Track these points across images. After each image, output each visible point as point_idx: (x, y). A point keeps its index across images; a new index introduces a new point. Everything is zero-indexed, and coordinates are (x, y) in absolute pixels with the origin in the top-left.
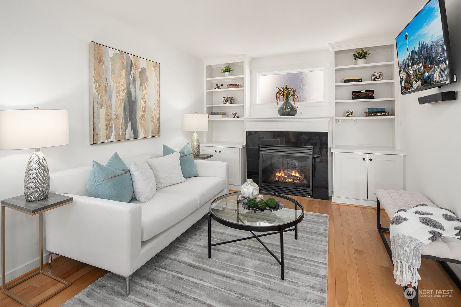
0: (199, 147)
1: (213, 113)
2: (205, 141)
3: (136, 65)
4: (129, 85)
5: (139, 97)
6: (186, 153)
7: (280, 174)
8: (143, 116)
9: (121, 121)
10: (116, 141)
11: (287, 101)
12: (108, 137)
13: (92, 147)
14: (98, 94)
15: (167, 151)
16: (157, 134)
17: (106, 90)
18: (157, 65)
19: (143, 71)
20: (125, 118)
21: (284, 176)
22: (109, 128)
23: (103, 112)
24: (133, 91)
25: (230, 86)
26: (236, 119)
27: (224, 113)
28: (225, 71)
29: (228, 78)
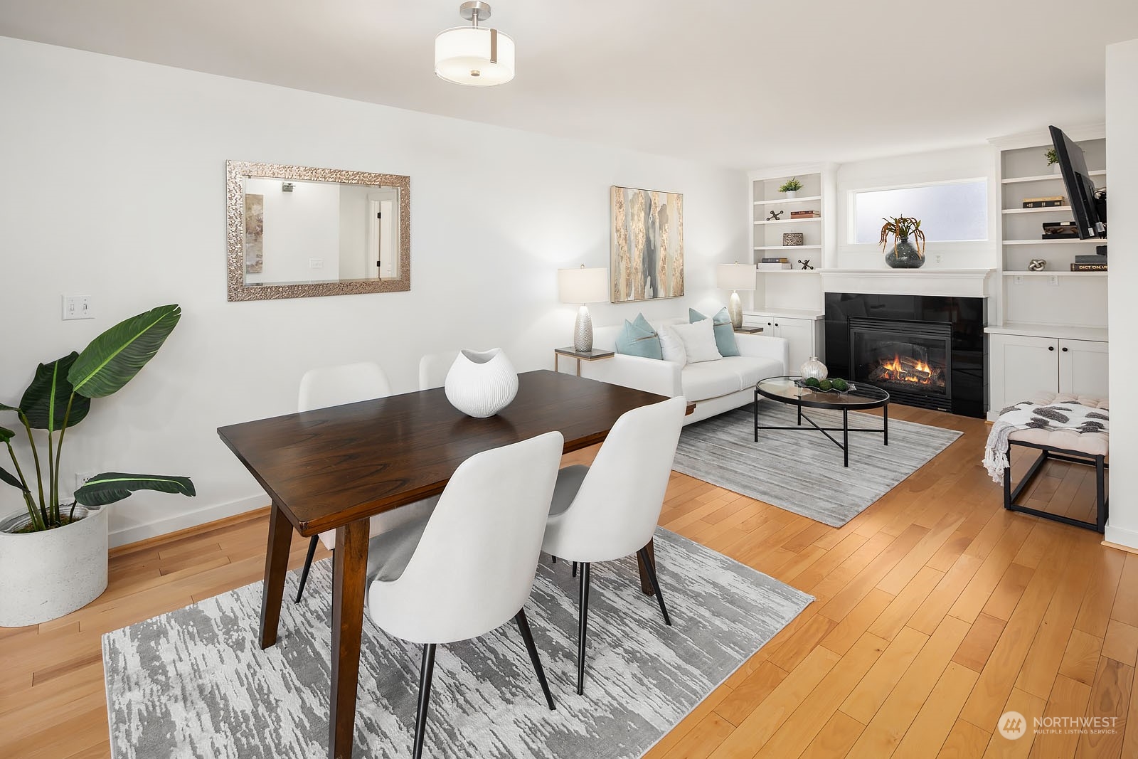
0: (740, 315)
1: (765, 261)
2: (752, 306)
3: (655, 203)
4: (647, 230)
5: (658, 245)
6: (722, 322)
7: (894, 367)
8: (663, 268)
9: (640, 276)
10: (635, 300)
11: (905, 241)
12: (628, 295)
13: (613, 305)
14: (619, 245)
15: (695, 317)
16: (680, 292)
17: (626, 239)
18: (680, 196)
19: (664, 208)
20: (644, 273)
21: (901, 371)
22: (629, 284)
23: (623, 265)
24: (651, 236)
25: (795, 215)
26: (809, 270)
27: (784, 261)
28: (787, 189)
29: (793, 201)
